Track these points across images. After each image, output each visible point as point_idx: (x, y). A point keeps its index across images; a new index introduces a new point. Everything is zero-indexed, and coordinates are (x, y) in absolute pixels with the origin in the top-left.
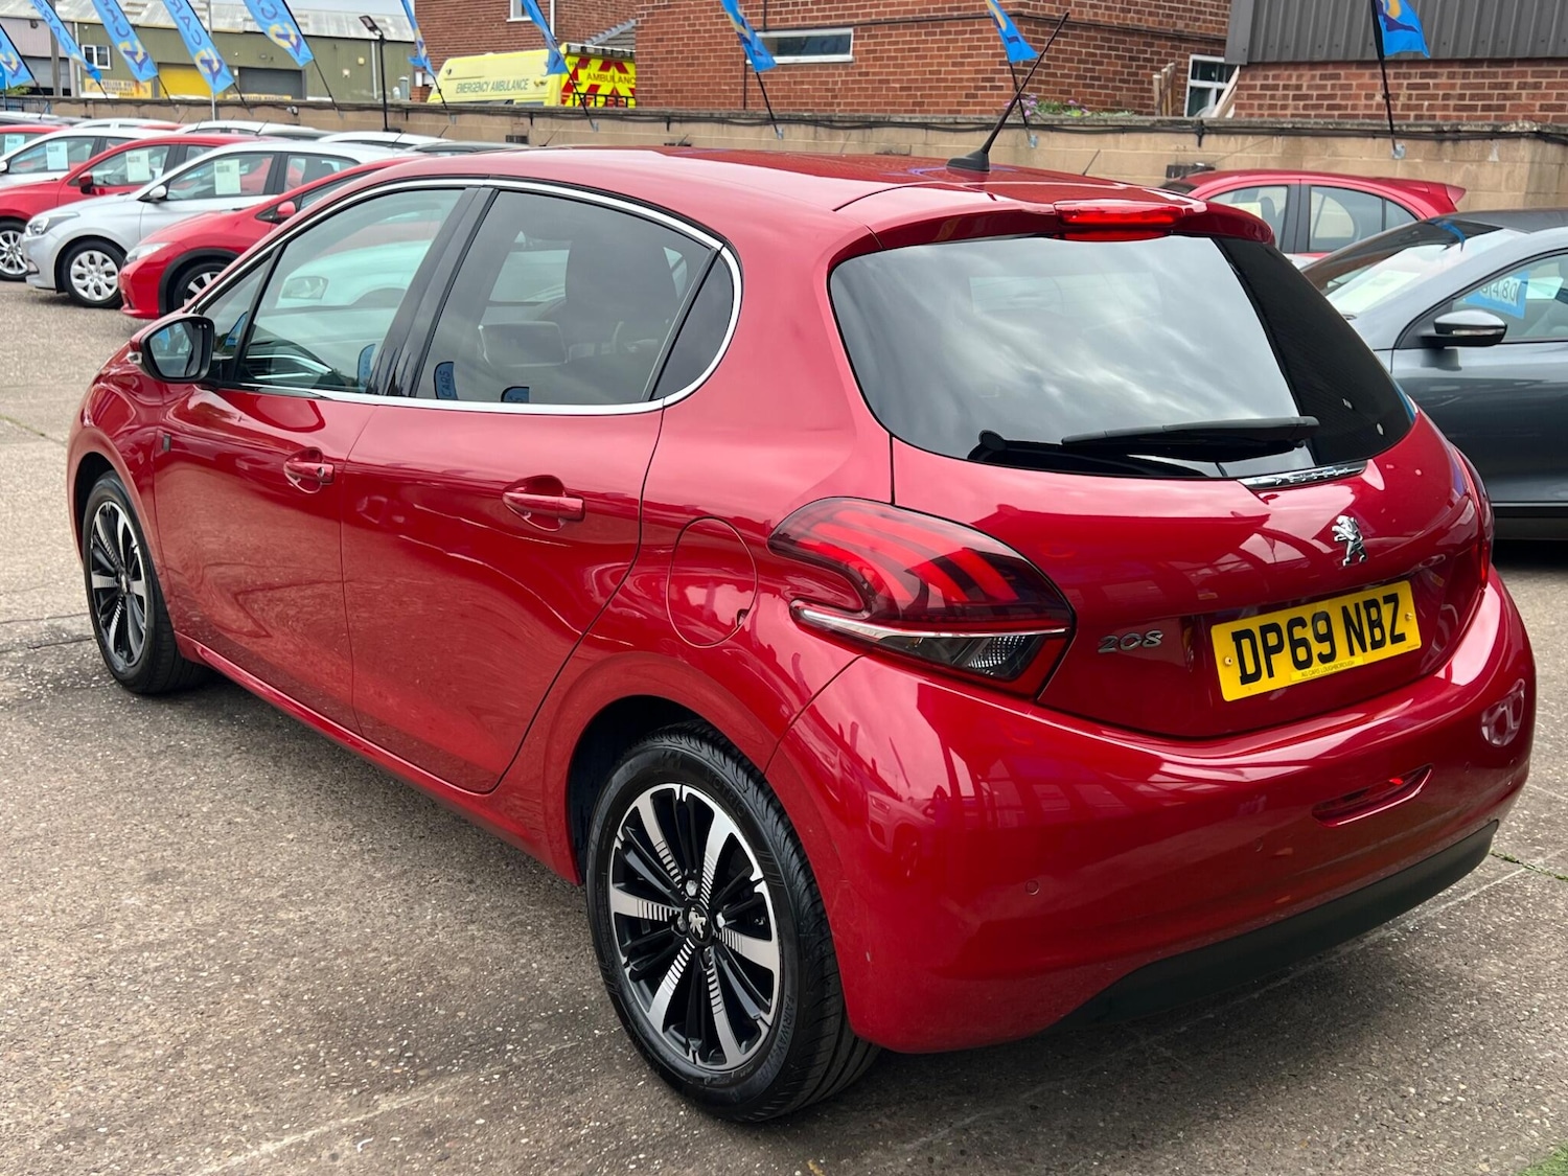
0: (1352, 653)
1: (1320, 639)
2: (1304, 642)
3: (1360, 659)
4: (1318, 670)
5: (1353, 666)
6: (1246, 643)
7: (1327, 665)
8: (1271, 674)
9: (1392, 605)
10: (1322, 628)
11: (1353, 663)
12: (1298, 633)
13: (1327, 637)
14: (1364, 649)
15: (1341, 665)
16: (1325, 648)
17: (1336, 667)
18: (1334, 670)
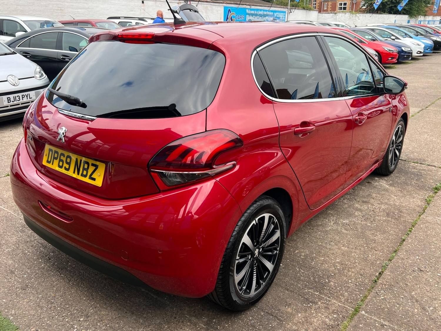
0: (74, 173)
1: (67, 163)
2: (63, 161)
3: (75, 176)
4: (63, 171)
5: (72, 176)
6: (51, 153)
7: (65, 171)
8: (52, 164)
9: (94, 168)
10: (68, 160)
11: (73, 175)
12: (62, 158)
13: (69, 164)
14: (78, 174)
15: (69, 174)
16: (67, 166)
17: (67, 173)
18: (66, 174)
